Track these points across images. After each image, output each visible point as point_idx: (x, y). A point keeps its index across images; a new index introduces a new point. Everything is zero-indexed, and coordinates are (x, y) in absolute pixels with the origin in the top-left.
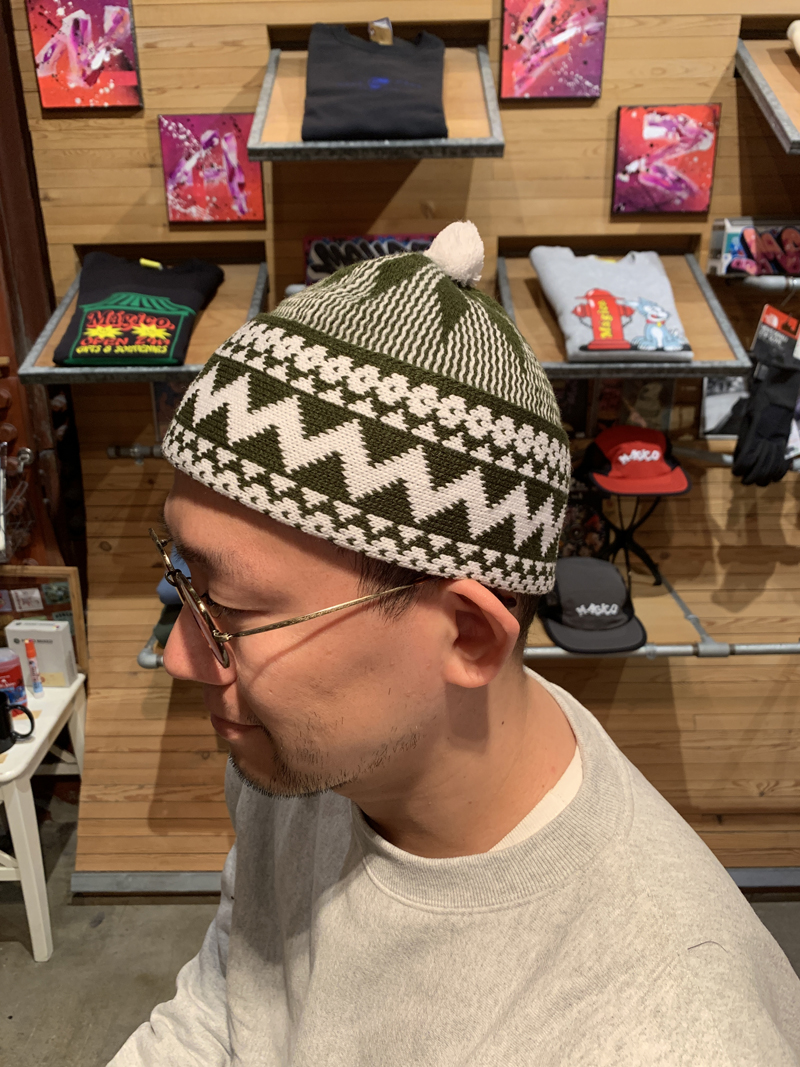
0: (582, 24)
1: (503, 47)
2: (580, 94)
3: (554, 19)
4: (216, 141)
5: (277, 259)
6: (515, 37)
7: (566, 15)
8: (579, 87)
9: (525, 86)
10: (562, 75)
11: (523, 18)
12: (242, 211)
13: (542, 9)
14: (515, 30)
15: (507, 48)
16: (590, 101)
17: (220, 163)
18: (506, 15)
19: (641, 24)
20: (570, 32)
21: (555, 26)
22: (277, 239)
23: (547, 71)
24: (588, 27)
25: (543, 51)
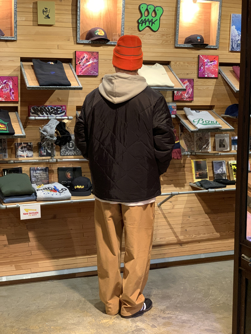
0: (93, 61)
1: (76, 65)
2: (94, 75)
3: (87, 59)
4: (7, 82)
5: (21, 111)
6: (79, 63)
7: (90, 58)
8: (93, 73)
9: (81, 73)
10: (89, 71)
11: (80, 59)
12: (13, 99)
13: (84, 57)
14: (79, 61)
15: (77, 65)
16: (96, 76)
17: (8, 88)
18: (76, 58)
19: (106, 61)
20: (91, 62)
21: (87, 60)
22: (21, 106)
23: (86, 70)
24: (94, 61)
25: (85, 66)
